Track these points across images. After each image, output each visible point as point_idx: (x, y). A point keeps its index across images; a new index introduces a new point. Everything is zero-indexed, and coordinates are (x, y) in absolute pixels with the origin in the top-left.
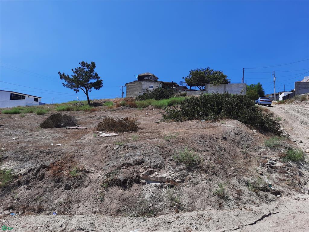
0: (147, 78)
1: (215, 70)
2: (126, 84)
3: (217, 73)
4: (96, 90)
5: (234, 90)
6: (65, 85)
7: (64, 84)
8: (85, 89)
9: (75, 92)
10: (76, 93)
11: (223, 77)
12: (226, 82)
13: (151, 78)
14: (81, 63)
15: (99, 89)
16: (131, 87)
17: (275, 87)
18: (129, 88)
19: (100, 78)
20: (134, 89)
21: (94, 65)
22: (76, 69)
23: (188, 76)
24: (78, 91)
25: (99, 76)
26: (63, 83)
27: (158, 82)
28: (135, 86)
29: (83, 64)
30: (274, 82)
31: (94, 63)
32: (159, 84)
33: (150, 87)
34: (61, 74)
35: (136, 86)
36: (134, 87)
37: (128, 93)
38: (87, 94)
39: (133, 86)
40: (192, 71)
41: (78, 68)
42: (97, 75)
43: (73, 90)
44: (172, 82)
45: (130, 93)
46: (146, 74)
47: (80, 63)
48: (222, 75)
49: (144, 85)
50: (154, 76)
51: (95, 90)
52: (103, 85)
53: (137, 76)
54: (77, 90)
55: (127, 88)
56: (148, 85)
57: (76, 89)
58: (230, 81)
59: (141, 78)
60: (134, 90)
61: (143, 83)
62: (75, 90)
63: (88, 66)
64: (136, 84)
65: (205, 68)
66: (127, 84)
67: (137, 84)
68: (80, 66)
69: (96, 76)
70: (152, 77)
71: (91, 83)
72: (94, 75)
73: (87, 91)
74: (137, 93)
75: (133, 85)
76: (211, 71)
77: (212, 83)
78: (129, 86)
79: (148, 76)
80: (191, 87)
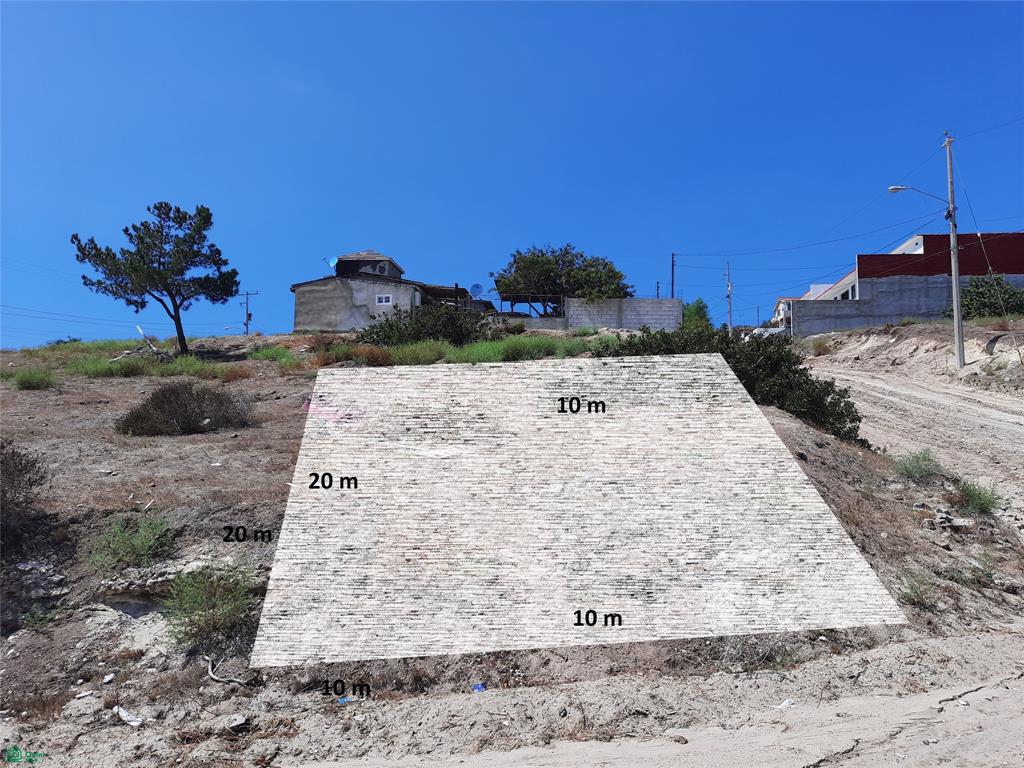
0: (367, 269)
1: (588, 255)
2: (294, 286)
3: (595, 262)
4: (210, 303)
5: (647, 317)
6: (93, 284)
7: (86, 281)
8: (168, 301)
9: (133, 308)
10: (137, 312)
11: (614, 275)
12: (623, 293)
13: (382, 269)
14: (155, 207)
15: (226, 300)
16: (312, 295)
17: (730, 312)
18: (302, 300)
19: (225, 263)
20: (325, 303)
21: (205, 217)
22: (134, 227)
23: (506, 267)
24: (143, 305)
25: (223, 257)
26: (84, 277)
27: (407, 283)
28: (327, 295)
29: (163, 209)
30: (728, 297)
31: (208, 210)
32: (412, 290)
33: (380, 300)
34: (83, 243)
35: (332, 295)
36: (325, 298)
37: (300, 319)
38: (177, 319)
39: (319, 295)
40: (518, 253)
41: (142, 224)
42: (218, 252)
43: (122, 302)
44: (457, 285)
45: (311, 317)
46: (363, 255)
47: (149, 209)
48: (611, 270)
49: (360, 291)
50: (391, 263)
51: (208, 303)
52: (240, 287)
53: (333, 263)
54: (139, 300)
55: (298, 299)
56: (374, 294)
57: (136, 298)
58: (634, 292)
59: (348, 269)
60: (324, 309)
61: (354, 284)
62: (129, 302)
63: (181, 218)
64: (329, 287)
65: (557, 245)
66: (299, 285)
67: (335, 289)
68: (152, 219)
69: (215, 257)
70: (387, 267)
71: (194, 280)
72: (205, 251)
73: (176, 308)
74: (333, 317)
75: (318, 291)
76: (576, 256)
77: (583, 296)
78: (304, 293)
79: (374, 263)
80: (512, 306)
